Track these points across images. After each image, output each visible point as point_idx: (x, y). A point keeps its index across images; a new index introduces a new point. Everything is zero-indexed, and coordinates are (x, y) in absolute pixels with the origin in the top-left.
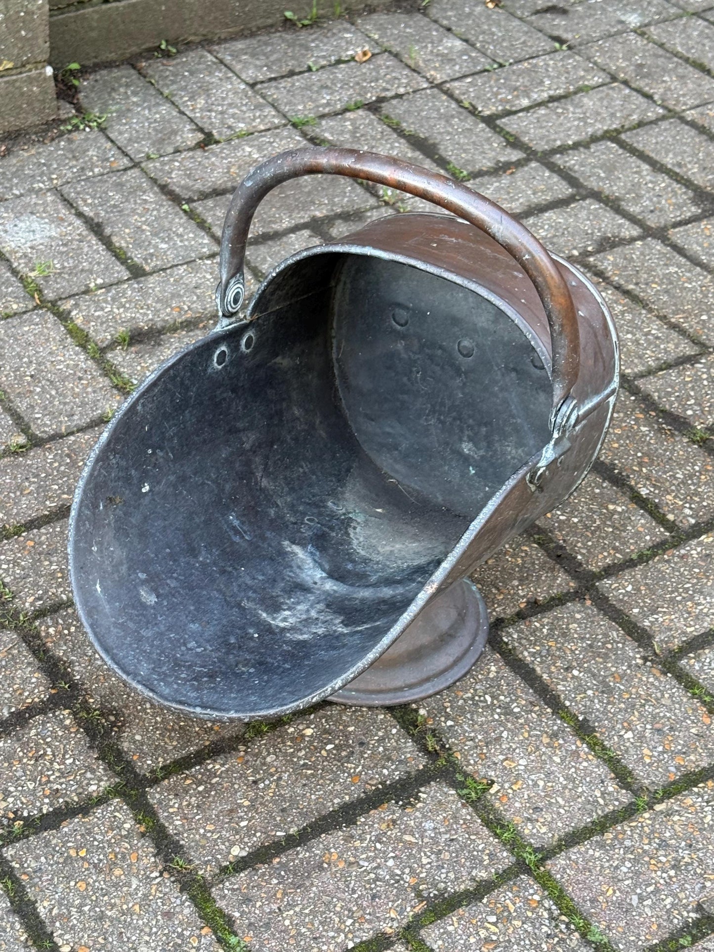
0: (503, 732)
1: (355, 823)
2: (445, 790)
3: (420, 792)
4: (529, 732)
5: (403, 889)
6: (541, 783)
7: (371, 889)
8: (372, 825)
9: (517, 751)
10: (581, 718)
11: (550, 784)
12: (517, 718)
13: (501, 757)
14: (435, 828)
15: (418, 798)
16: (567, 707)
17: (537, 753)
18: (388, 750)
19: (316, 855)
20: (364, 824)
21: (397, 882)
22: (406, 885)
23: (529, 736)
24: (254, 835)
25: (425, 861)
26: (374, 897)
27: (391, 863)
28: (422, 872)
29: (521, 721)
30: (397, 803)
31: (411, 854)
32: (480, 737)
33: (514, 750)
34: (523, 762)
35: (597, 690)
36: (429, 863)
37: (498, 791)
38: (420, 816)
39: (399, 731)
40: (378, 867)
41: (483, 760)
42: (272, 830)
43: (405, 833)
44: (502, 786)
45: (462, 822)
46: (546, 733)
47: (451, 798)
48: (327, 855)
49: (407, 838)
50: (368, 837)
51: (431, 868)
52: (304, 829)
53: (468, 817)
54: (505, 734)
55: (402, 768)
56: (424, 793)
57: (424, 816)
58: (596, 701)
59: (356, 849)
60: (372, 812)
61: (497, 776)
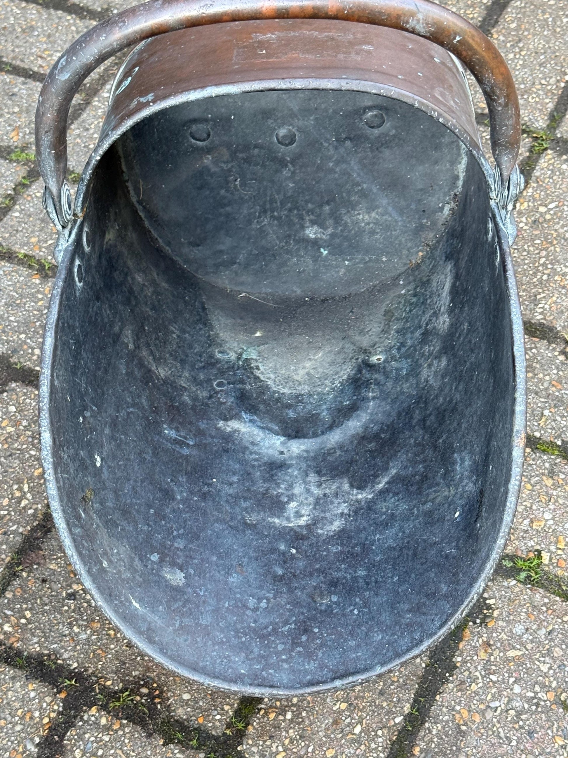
1: (456, 667)
2: (505, 584)
5: (547, 710)
7: (522, 727)
8: (472, 659)
9: (534, 507)
10: (559, 443)
13: (526, 522)
14: (527, 630)
15: (489, 607)
16: (540, 439)
17: (552, 500)
19: (447, 722)
20: (464, 662)
21: (537, 705)
22: (548, 704)
23: (532, 486)
24: (376, 735)
25: (544, 668)
26: (530, 733)
27: (517, 689)
28: (550, 682)
30: (475, 623)
31: (527, 669)
33: (531, 508)
34: (548, 516)
35: (550, 406)
36: (550, 668)
37: (551, 559)
38: (505, 624)
40: (510, 701)
42: (388, 720)
43: (505, 651)
44: (549, 551)
45: (544, 609)
46: (543, 474)
47: (517, 590)
48: (457, 716)
49: (512, 654)
50: (477, 674)
51: (555, 673)
52: (415, 701)
53: (546, 600)
56: (490, 598)
57: (508, 622)
58: (558, 418)
59: (476, 693)
60: (461, 646)
61: (537, 544)
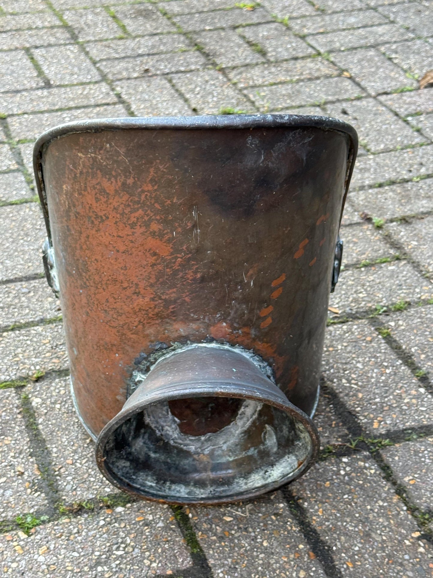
0: (79, 553)
2: (36, 507)
3: (42, 493)
4: (72, 571)
6: (14, 565)
9: (55, 558)
11: (10, 570)
12: (91, 568)
13: (52, 547)
15: (36, 491)
17: (46, 570)
18: (90, 483)
20: (27, 460)
23: (67, 571)
24: (46, 409)
29: (86, 569)
30: (38, 479)
32: (79, 538)
33: (56, 557)
34: (41, 559)
37: (19, 537)
38: (19, 489)
39: (107, 492)
41: (55, 534)
42: (46, 418)
43: (8, 478)
44: (23, 541)
48: (10, 439)
49: (3, 480)
50: (15, 460)
54: (76, 554)
55: (69, 487)
56: (39, 495)
57: (18, 492)
59: (8, 453)
60: (36, 465)
61: (35, 539)
